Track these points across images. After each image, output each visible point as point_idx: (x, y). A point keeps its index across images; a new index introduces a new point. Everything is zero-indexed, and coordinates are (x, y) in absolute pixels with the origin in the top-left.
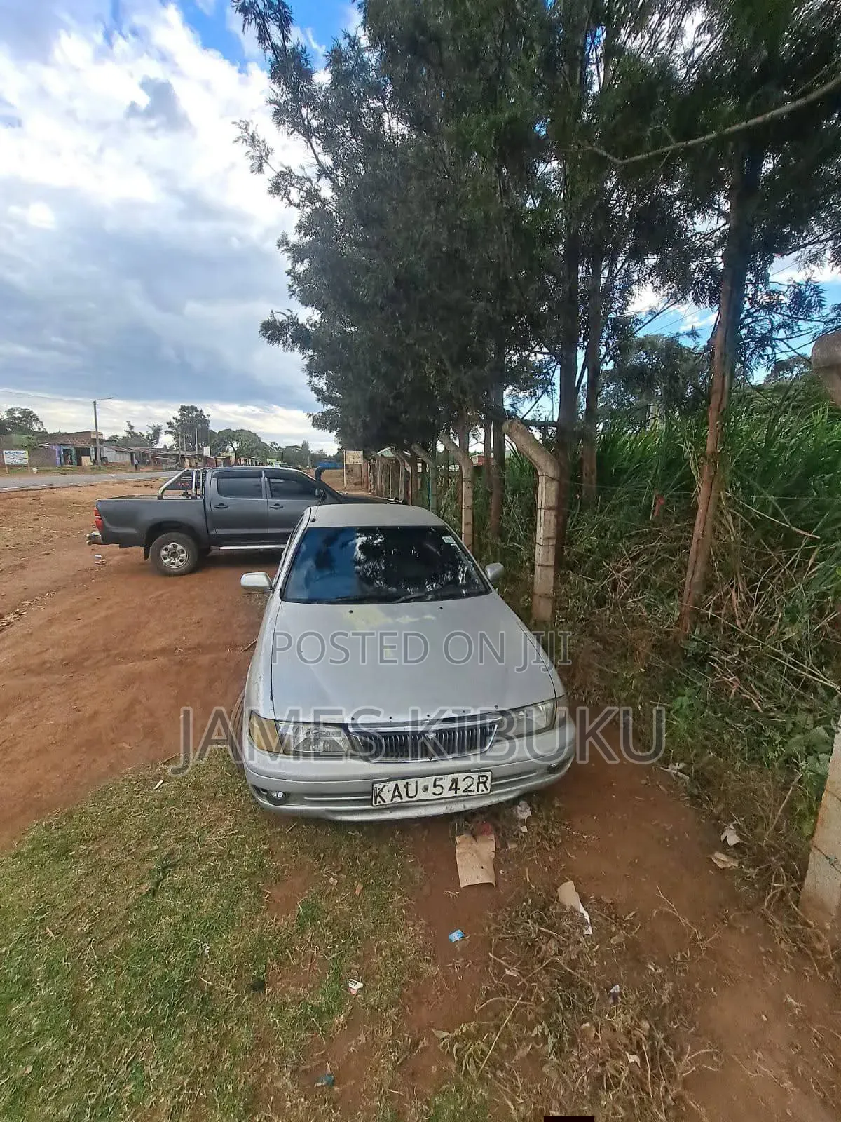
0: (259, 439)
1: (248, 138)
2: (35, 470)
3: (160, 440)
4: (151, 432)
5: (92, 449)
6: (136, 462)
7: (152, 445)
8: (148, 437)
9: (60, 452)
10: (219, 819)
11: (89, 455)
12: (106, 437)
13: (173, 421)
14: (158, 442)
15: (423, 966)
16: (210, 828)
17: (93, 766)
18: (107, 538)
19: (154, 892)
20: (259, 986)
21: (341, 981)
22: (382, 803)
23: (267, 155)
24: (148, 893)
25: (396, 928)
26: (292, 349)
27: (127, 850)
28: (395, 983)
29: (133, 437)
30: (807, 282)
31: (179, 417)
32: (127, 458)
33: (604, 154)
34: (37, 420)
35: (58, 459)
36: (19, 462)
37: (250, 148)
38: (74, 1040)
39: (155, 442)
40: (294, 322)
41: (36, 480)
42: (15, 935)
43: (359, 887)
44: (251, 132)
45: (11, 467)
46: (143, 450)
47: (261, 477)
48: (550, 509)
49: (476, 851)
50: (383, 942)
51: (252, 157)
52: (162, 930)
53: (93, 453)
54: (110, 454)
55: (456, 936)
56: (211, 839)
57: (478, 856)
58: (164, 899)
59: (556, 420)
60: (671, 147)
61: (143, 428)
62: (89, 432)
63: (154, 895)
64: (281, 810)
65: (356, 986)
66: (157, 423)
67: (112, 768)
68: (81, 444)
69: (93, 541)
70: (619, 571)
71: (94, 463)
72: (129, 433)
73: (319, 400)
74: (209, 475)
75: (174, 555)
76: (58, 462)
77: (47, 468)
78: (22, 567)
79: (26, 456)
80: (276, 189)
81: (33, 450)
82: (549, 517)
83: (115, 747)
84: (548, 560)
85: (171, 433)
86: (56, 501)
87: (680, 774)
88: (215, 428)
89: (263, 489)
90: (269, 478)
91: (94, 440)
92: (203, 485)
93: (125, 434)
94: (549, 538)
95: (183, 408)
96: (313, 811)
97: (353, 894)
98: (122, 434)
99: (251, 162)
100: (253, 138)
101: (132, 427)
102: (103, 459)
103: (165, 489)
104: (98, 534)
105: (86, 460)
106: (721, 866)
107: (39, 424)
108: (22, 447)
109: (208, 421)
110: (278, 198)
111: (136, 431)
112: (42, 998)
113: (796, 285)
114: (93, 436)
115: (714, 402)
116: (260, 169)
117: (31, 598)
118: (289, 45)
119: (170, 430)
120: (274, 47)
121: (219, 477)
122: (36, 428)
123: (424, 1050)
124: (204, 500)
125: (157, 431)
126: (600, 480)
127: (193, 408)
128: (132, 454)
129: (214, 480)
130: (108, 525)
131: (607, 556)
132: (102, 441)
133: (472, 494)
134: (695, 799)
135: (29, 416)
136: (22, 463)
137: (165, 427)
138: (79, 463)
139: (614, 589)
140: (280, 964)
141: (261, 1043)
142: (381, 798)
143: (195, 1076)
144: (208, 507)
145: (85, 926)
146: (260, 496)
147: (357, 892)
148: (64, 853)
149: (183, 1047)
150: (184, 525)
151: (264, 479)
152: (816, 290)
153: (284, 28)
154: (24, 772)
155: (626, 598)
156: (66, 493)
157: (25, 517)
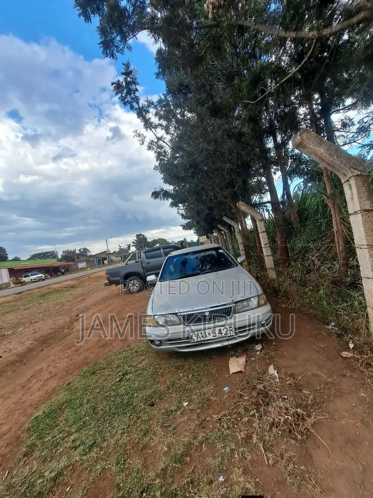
0: (166, 241)
1: (137, 135)
2: (89, 269)
3: (131, 249)
4: (127, 247)
5: (107, 257)
6: (123, 259)
7: (128, 252)
8: (126, 249)
9: (97, 260)
10: (143, 360)
11: (106, 260)
12: (112, 252)
13: (134, 241)
14: (130, 250)
15: (212, 398)
16: (140, 363)
17: (104, 351)
18: (111, 283)
19: (120, 381)
20: (152, 405)
21: (180, 402)
22: (194, 341)
23: (144, 138)
24: (118, 381)
25: (203, 387)
26: (164, 200)
27: (113, 371)
28: (200, 402)
29: (121, 250)
30: (345, 118)
31: (136, 239)
32: (120, 258)
33: (248, 102)
34: (89, 251)
35: (96, 263)
36: (83, 267)
37: (138, 138)
38: (94, 417)
39: (129, 250)
40: (163, 190)
41: (89, 271)
42: (79, 394)
43: (190, 376)
44: (138, 133)
45: (81, 269)
46: (125, 254)
47: (160, 249)
48: (264, 232)
49: (237, 361)
50: (198, 391)
51: (140, 141)
52: (122, 391)
53: (108, 259)
54: (113, 258)
55: (226, 389)
56: (139, 366)
57: (238, 363)
58: (122, 383)
59: (270, 200)
60: (268, 92)
61: (124, 246)
62: (106, 251)
63: (120, 382)
64: (160, 348)
65: (185, 404)
66: (129, 243)
67: (110, 351)
68: (104, 256)
69: (106, 285)
70: (313, 257)
71: (108, 262)
72: (120, 249)
73: (183, 218)
74: (142, 253)
75: (133, 285)
76: (96, 264)
77: (93, 267)
78: (84, 299)
79: (85, 264)
80: (149, 148)
81: (88, 262)
82: (264, 236)
83: (111, 345)
84: (268, 254)
85: (134, 246)
86: (96, 277)
87: (333, 328)
88: (149, 240)
89: (162, 254)
90: (164, 249)
91: (107, 254)
92: (141, 257)
93: (118, 250)
94: (266, 244)
95: (137, 235)
96: (171, 348)
97: (188, 378)
98: (117, 250)
99: (139, 142)
100: (139, 134)
101: (120, 247)
102: (111, 260)
103: (128, 261)
104: (107, 282)
105: (106, 262)
106: (344, 356)
107: (89, 253)
108: (84, 261)
109: (146, 238)
110: (151, 151)
111: (122, 248)
112: (85, 408)
113: (342, 120)
114: (107, 252)
115: (325, 174)
116: (143, 143)
117: (88, 309)
118: (141, 106)
119: (134, 245)
120: (136, 109)
121: (145, 253)
122: (89, 254)
123: (208, 421)
124: (142, 263)
125: (129, 246)
126: (301, 221)
127: (141, 235)
128: (121, 256)
129: (144, 254)
130: (110, 278)
131: (307, 252)
132: (110, 254)
133: (241, 238)
134: (339, 336)
135: (86, 250)
136: (84, 267)
137: (132, 244)
138: (104, 263)
139: (314, 265)
140: (160, 399)
141: (150, 419)
142: (193, 339)
143: (129, 426)
144: (143, 265)
145: (98, 391)
146: (161, 257)
147: (190, 377)
148: (94, 373)
149: (126, 420)
150: (137, 273)
151: (162, 250)
152: (350, 120)
153: (138, 103)
154: (83, 355)
155: (319, 267)
156: (99, 274)
157: (86, 284)
